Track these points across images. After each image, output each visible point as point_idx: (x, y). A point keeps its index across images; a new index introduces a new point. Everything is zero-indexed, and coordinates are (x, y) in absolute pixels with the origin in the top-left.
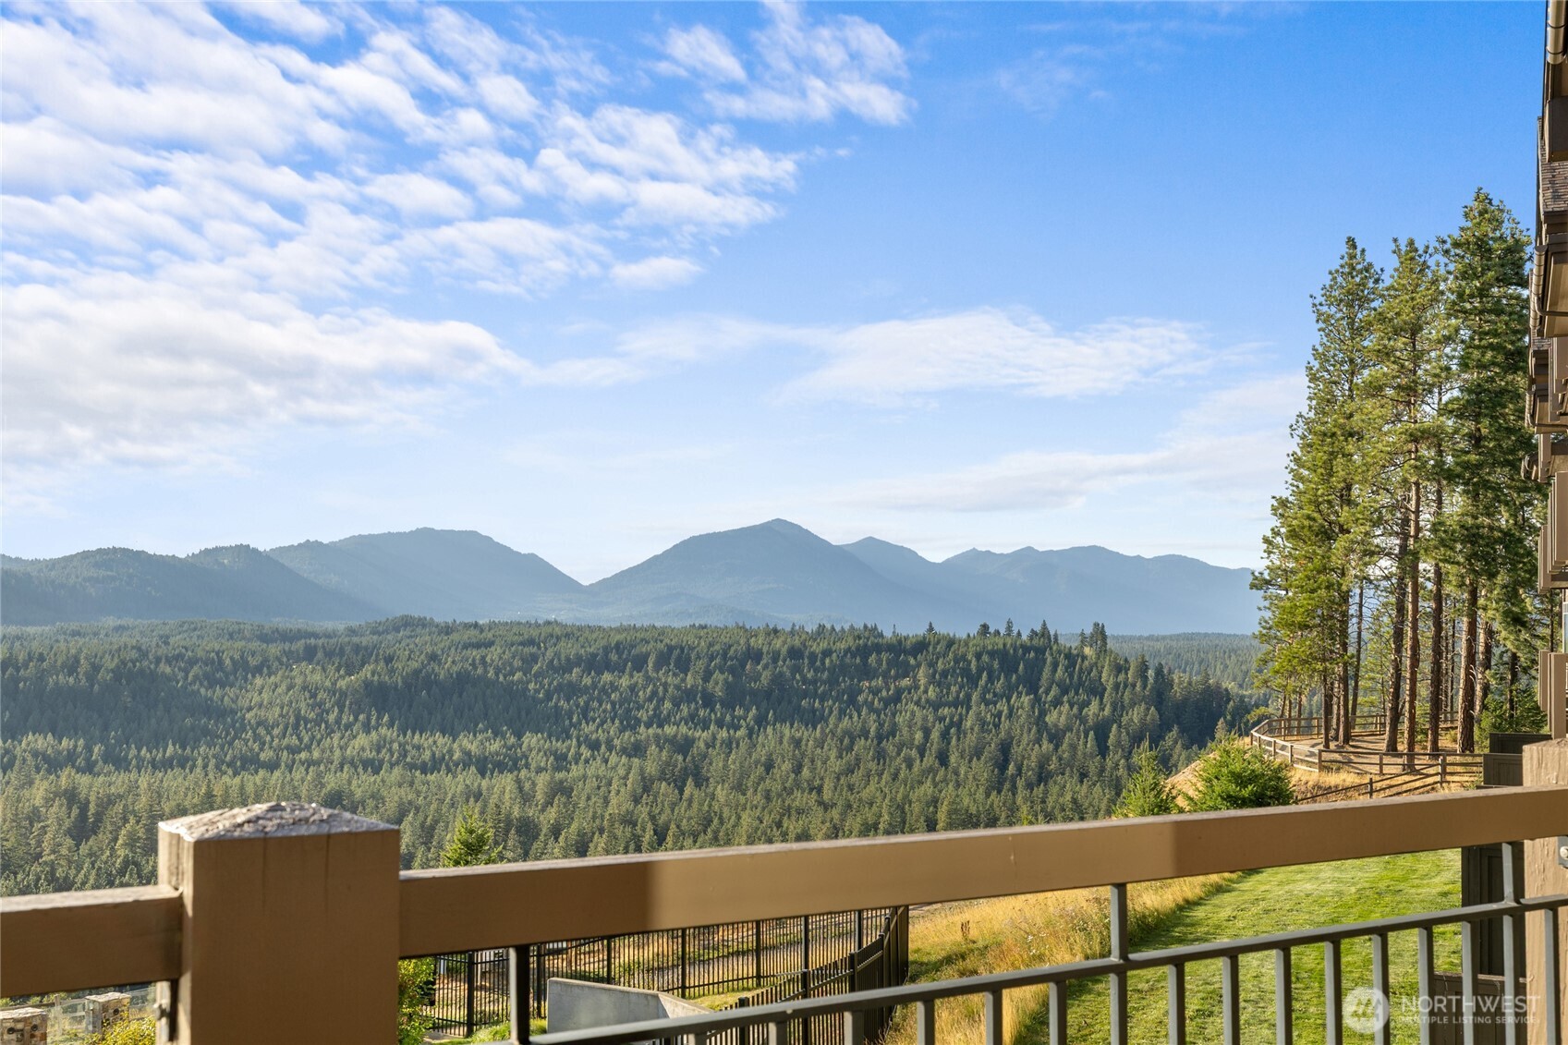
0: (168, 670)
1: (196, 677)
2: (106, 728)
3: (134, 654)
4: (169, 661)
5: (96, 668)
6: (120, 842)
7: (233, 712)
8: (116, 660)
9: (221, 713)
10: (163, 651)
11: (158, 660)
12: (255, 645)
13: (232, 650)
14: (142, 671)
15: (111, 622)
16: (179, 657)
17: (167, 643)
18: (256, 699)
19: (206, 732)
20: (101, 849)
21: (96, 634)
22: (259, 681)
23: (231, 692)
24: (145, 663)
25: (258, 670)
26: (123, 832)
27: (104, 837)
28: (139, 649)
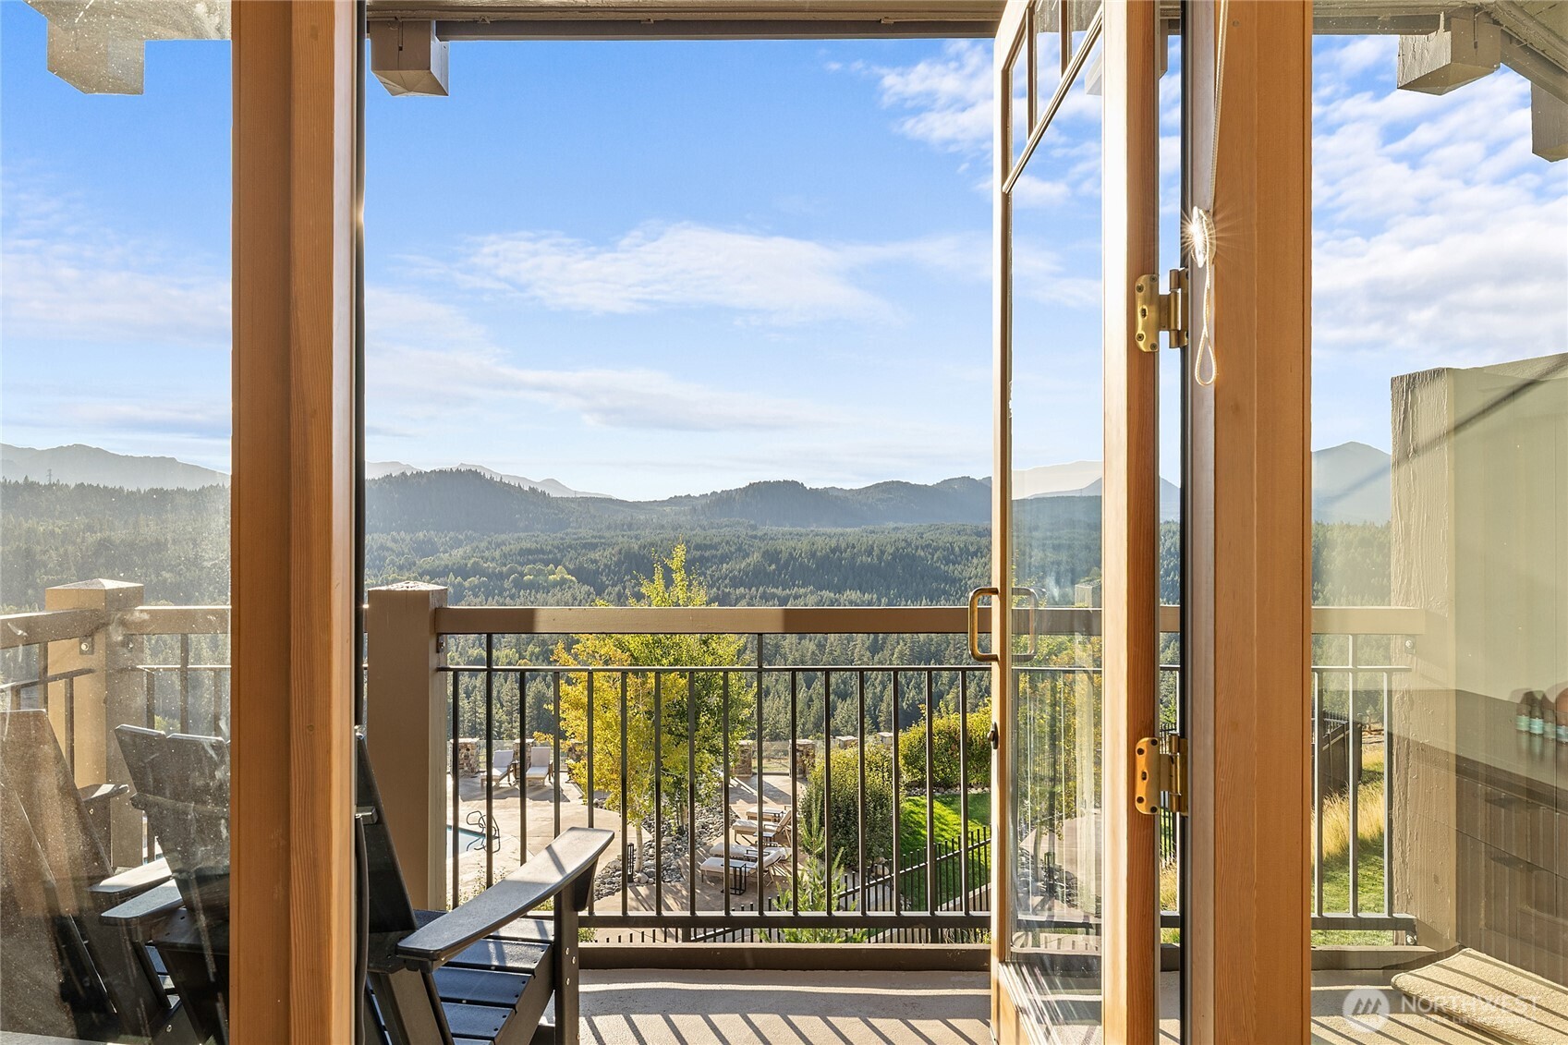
0: (922, 554)
1: (938, 558)
2: (888, 588)
3: (903, 544)
4: (923, 549)
5: (882, 552)
6: (895, 656)
7: (960, 580)
8: (893, 548)
9: (954, 581)
10: (920, 542)
11: (917, 548)
12: (974, 538)
13: (960, 541)
14: (907, 554)
15: (891, 525)
16: (928, 546)
17: (922, 538)
18: (974, 572)
19: (945, 592)
20: (885, 660)
21: (883, 532)
22: (975, 561)
23: (959, 568)
24: (910, 550)
25: (975, 554)
26: (897, 650)
27: (887, 652)
28: (906, 541)
